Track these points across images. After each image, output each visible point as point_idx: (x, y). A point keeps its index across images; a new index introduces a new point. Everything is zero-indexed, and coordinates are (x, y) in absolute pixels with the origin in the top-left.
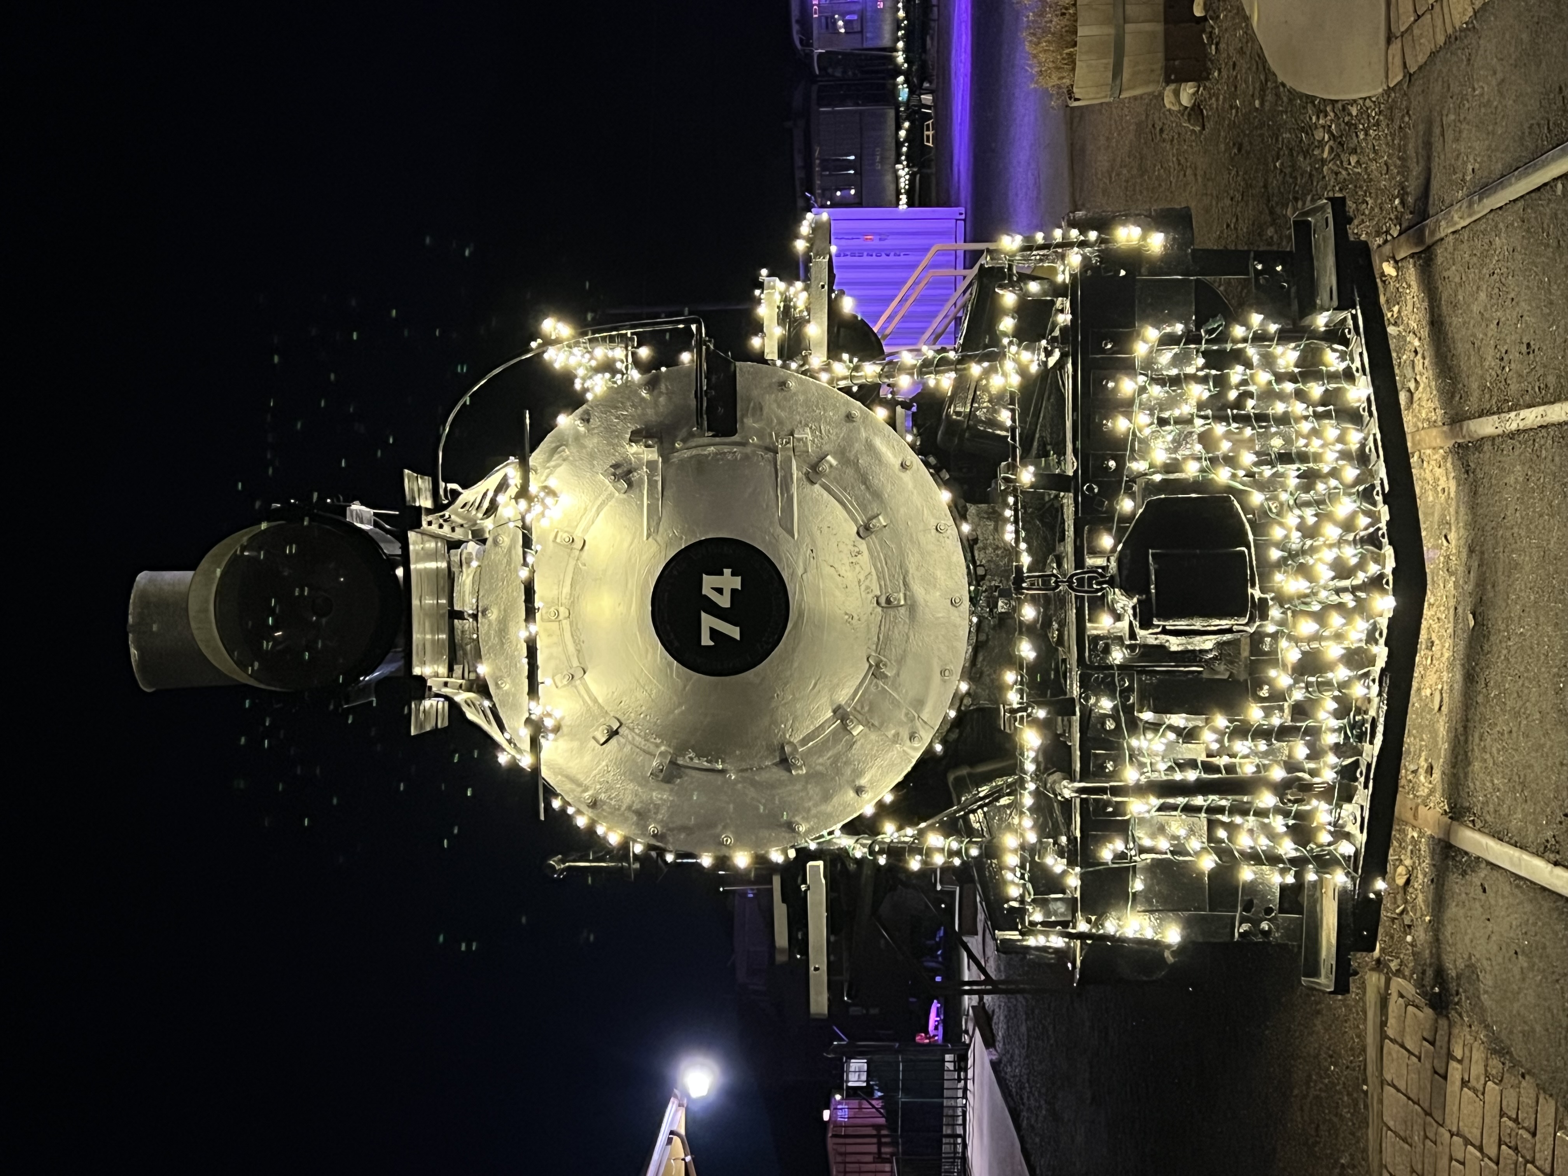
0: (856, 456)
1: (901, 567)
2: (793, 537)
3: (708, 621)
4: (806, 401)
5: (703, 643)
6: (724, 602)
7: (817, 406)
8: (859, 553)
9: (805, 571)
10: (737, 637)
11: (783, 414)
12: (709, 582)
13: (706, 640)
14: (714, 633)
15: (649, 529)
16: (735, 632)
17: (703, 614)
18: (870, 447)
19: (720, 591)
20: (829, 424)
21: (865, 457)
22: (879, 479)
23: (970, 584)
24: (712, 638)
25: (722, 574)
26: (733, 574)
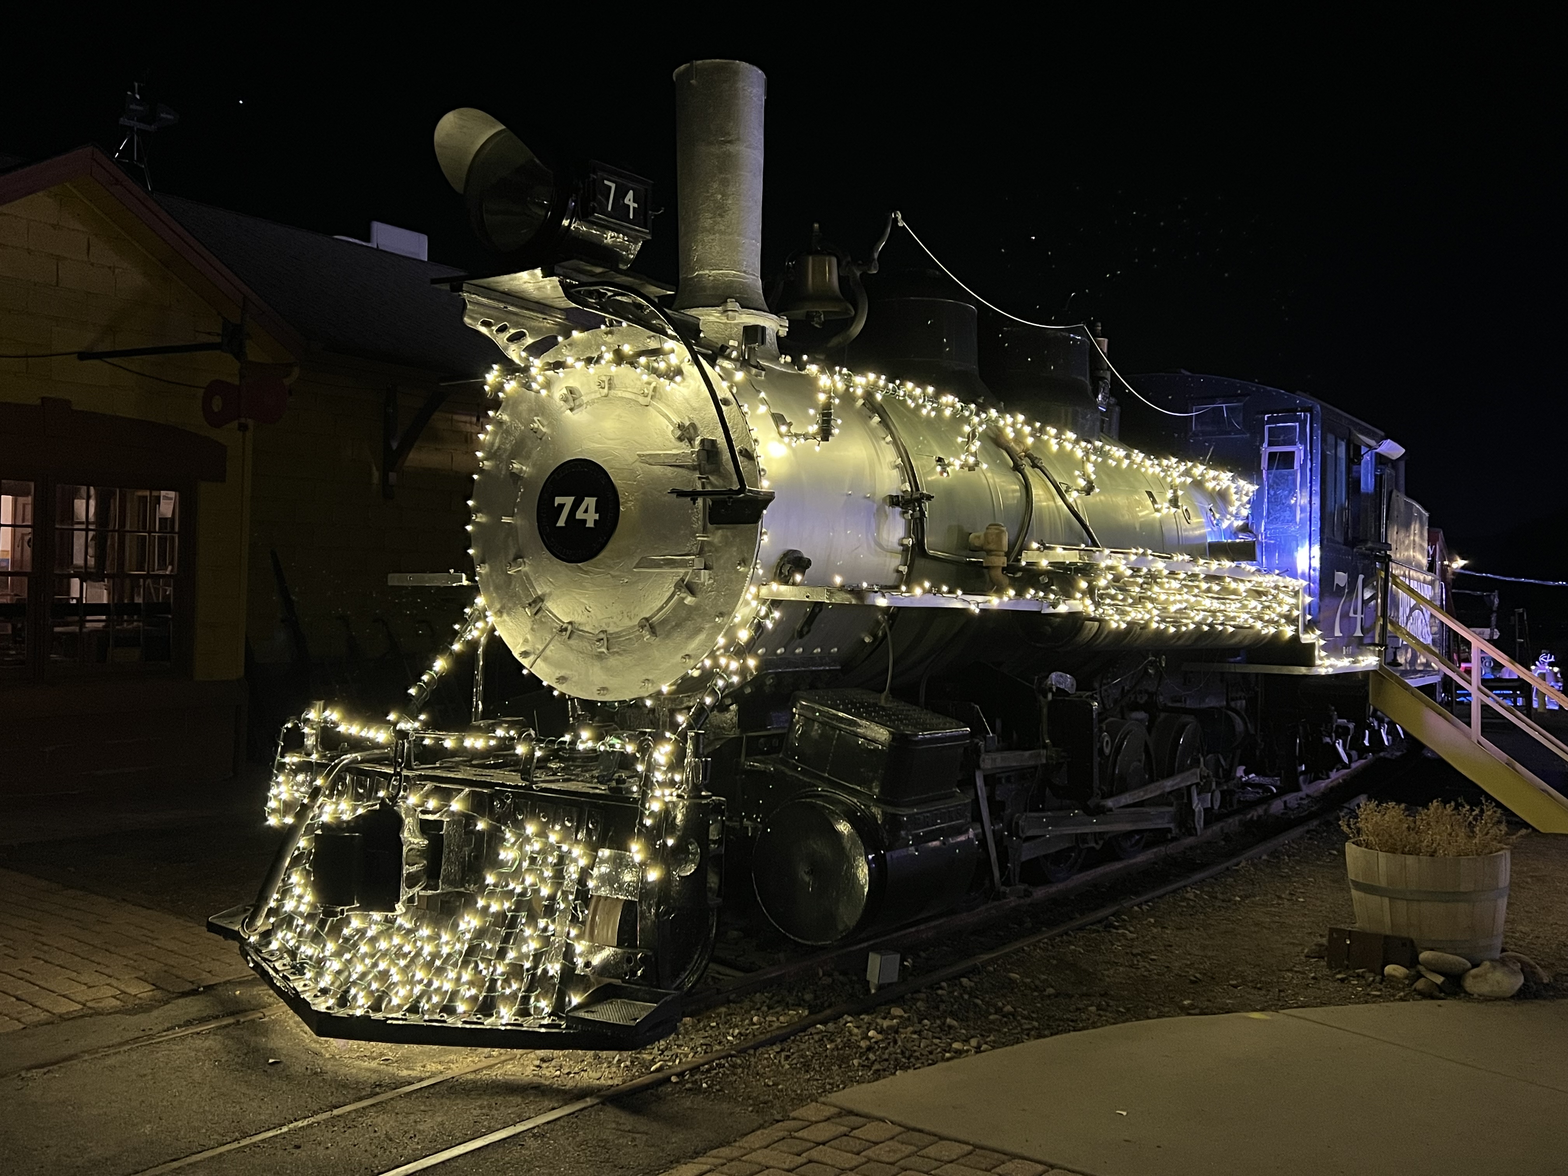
0: (693, 619)
1: (624, 650)
2: (635, 568)
3: (569, 501)
4: (731, 581)
5: (556, 498)
6: (579, 515)
7: (727, 589)
8: (630, 618)
9: (613, 577)
10: (558, 524)
11: (722, 561)
12: (590, 502)
13: (558, 500)
14: (561, 506)
15: (644, 455)
16: (561, 523)
17: (573, 498)
18: (699, 630)
19: (586, 511)
20: (715, 598)
21: (692, 626)
22: (678, 637)
23: (620, 702)
24: (559, 505)
25: (596, 512)
26: (595, 521)
